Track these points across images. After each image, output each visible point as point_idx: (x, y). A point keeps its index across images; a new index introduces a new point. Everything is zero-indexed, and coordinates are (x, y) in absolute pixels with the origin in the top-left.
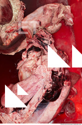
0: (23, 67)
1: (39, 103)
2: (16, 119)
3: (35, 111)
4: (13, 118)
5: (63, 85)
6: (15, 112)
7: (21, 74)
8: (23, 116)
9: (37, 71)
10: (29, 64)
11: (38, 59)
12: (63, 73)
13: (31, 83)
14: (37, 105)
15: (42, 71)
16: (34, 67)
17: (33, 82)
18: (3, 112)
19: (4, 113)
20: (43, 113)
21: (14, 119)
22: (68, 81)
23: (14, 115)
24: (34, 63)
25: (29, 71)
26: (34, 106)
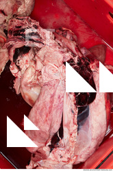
0: (23, 86)
1: (76, 116)
2: (61, 157)
3: (78, 129)
4: (56, 158)
5: (91, 71)
6: (54, 150)
7: (27, 97)
8: (68, 148)
9: (45, 79)
10: (28, 76)
11: (35, 62)
12: (81, 56)
13: (48, 99)
14: (76, 120)
15: (51, 72)
16: (38, 76)
17: (49, 96)
18: (39, 160)
19: (41, 161)
20: (90, 124)
21: (59, 159)
22: (93, 62)
23: (56, 154)
24: (34, 71)
25: (35, 85)
26: (72, 124)
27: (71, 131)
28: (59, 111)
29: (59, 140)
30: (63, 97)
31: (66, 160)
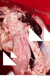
27: (38, 53)
28: (27, 45)
29: (34, 61)
30: (26, 38)
31: (42, 71)
